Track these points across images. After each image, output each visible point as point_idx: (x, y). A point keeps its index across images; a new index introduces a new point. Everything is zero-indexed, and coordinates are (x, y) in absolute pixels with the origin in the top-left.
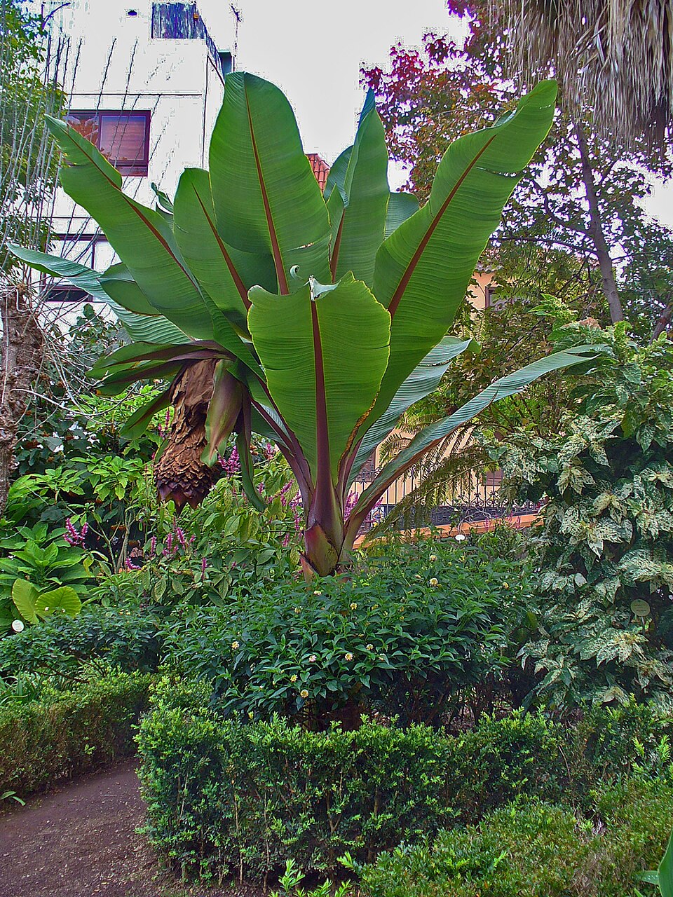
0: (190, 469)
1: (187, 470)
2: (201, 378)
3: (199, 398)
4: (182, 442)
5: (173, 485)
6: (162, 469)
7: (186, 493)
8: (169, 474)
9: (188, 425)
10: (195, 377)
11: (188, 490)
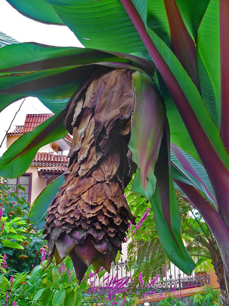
0: (104, 211)
1: (101, 212)
2: (116, 89)
3: (114, 113)
4: (89, 175)
5: (80, 235)
6: (61, 211)
7: (98, 247)
8: (74, 218)
9: (98, 150)
10: (107, 87)
11: (100, 243)
